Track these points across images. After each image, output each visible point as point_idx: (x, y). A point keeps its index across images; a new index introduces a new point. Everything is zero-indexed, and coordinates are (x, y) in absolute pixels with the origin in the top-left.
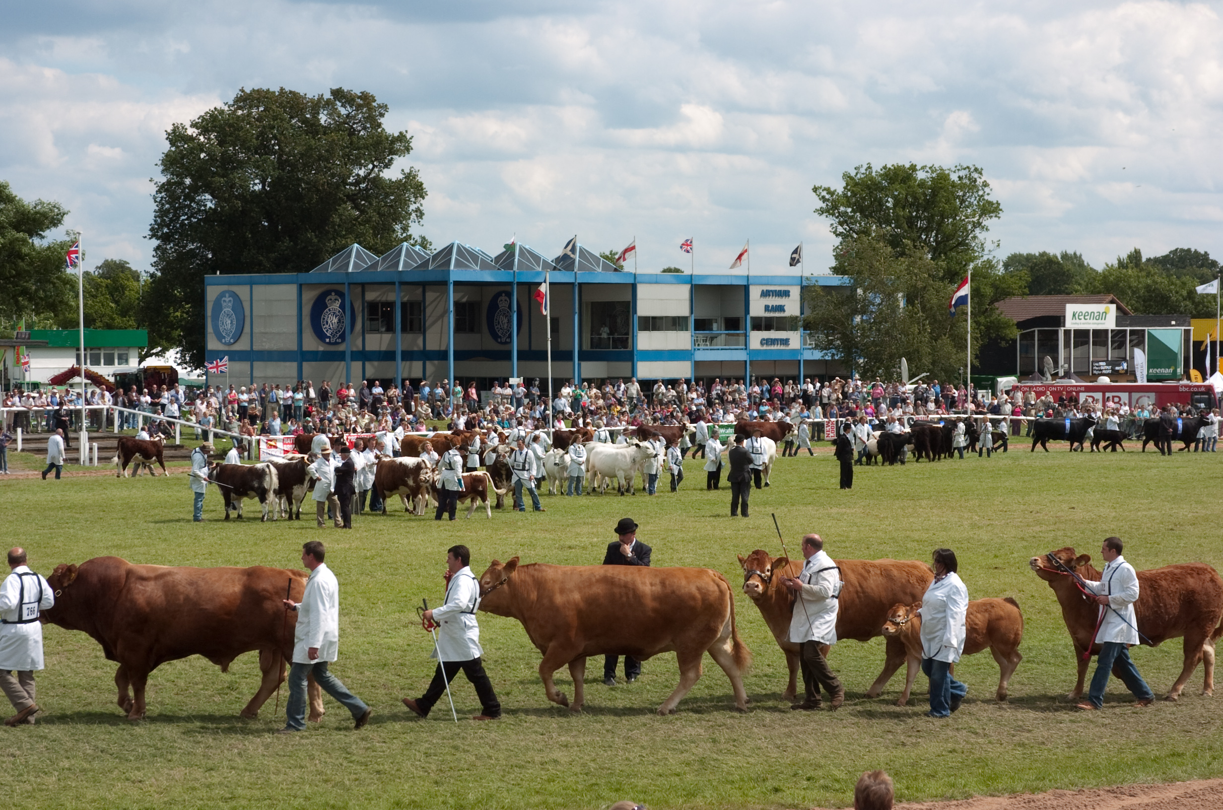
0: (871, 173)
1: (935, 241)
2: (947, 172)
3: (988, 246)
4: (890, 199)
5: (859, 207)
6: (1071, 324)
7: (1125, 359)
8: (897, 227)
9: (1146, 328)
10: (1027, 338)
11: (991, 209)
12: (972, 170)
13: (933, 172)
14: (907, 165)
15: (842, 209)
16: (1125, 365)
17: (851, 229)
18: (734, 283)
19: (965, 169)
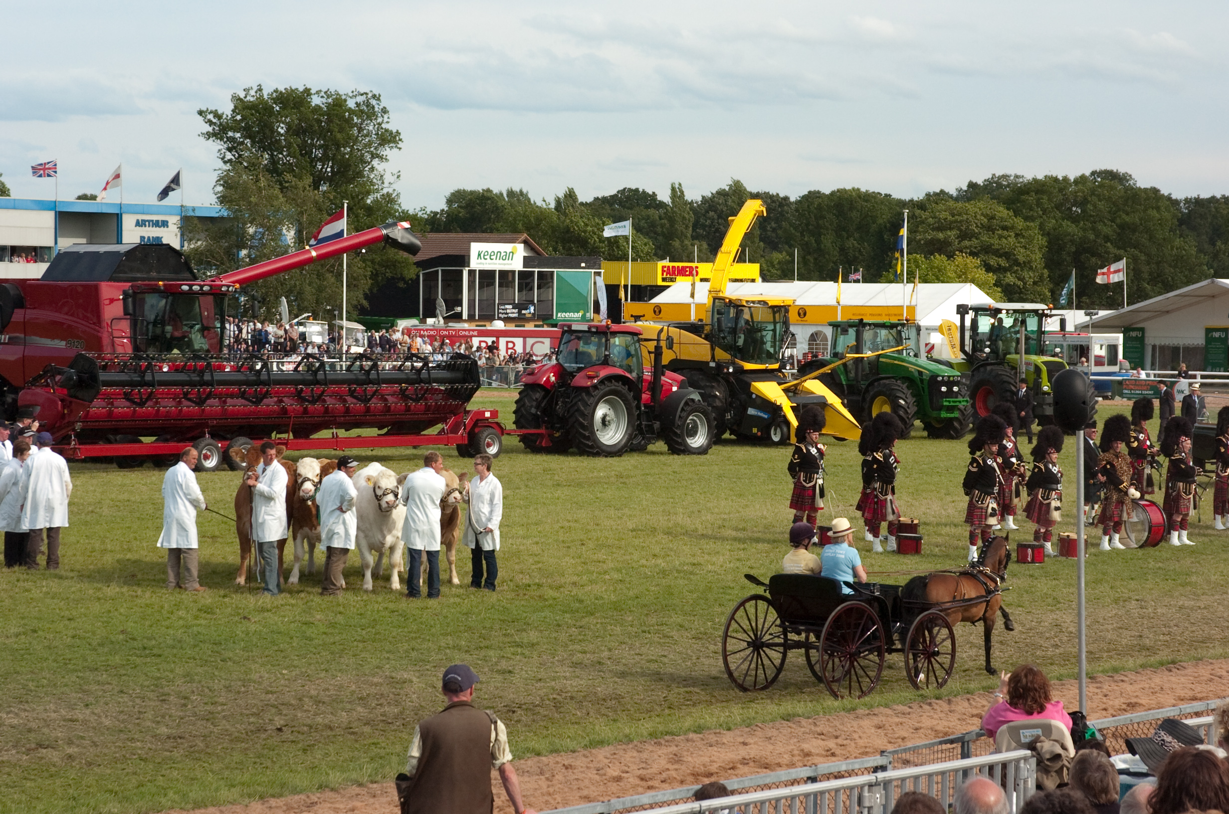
0: (263, 96)
1: (332, 171)
2: (343, 97)
3: (388, 178)
4: (282, 125)
5: (248, 132)
6: (476, 264)
7: (532, 303)
8: (288, 156)
9: (555, 270)
10: (431, 278)
11: (390, 138)
12: (370, 95)
13: (328, 97)
14: (301, 89)
15: (230, 134)
16: (532, 309)
17: (240, 156)
18: (104, 211)
19: (362, 95)
